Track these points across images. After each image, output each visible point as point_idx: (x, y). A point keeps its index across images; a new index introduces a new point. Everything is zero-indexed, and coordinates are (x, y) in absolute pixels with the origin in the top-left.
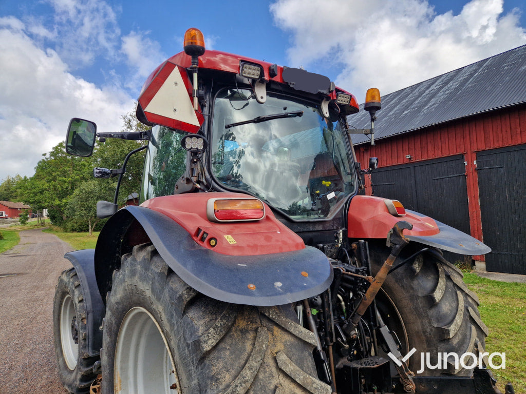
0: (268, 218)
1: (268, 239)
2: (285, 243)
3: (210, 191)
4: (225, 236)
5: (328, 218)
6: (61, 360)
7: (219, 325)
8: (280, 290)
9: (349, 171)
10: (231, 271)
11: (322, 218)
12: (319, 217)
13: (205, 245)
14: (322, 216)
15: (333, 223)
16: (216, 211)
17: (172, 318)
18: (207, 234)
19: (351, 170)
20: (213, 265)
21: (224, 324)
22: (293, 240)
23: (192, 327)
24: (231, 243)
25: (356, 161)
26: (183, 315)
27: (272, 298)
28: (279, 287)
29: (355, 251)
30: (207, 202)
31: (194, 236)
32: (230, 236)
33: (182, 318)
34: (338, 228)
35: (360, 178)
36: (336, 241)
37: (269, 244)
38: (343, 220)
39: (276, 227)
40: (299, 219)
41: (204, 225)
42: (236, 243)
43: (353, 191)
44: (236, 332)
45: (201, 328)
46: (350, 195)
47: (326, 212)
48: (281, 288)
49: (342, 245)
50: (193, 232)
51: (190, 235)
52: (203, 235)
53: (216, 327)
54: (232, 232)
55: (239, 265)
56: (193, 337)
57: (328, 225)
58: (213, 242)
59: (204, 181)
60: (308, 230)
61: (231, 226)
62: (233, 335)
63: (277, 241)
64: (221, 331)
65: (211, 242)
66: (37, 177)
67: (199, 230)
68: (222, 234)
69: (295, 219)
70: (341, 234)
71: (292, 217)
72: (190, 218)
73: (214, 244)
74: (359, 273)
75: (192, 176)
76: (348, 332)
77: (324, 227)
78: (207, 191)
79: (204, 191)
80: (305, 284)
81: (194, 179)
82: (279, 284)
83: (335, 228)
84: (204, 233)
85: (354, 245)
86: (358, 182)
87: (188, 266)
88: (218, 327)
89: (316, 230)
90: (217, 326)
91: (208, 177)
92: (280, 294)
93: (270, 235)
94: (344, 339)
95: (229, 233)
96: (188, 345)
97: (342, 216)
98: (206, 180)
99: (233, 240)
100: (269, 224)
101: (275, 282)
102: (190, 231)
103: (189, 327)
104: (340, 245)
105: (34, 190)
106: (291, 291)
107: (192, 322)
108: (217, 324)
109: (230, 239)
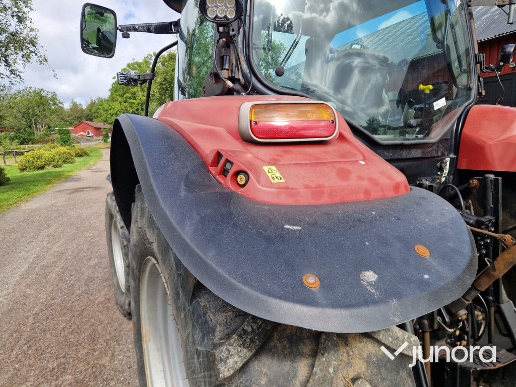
0: (341, 137)
1: (343, 174)
2: (374, 182)
3: (249, 94)
4: (266, 168)
5: (431, 139)
6: (115, 279)
7: (250, 329)
8: (373, 291)
9: (465, 67)
10: (269, 240)
11: (420, 139)
12: (416, 137)
13: (228, 182)
14: (420, 136)
15: (438, 147)
16: (253, 123)
17: (178, 298)
18: (232, 163)
19: (469, 66)
20: (235, 226)
21: (258, 329)
22: (390, 178)
23: (205, 323)
24: (276, 181)
25: (477, 52)
26: (192, 300)
27: (355, 311)
28: (370, 284)
29: (474, 191)
30: (239, 108)
31: (211, 166)
32: (273, 168)
33: (191, 303)
34: (443, 155)
35: (481, 79)
36: (439, 173)
37: (345, 184)
38: (451, 142)
39: (356, 152)
40: (389, 140)
41: (230, 146)
42: (283, 180)
43: (469, 99)
44: (280, 342)
45: (218, 328)
46: (466, 104)
47: (426, 129)
48: (375, 285)
49: (446, 179)
50: (210, 159)
51: (204, 165)
52: (225, 165)
53: (244, 334)
54: (279, 161)
55: (287, 227)
56: (206, 341)
57: (430, 149)
58: (241, 179)
59: (241, 77)
60: (400, 157)
61: (278, 150)
62: (275, 347)
63: (361, 178)
64: (252, 341)
65: (239, 178)
66: (112, 99)
67: (219, 155)
68: (259, 163)
69: (381, 139)
70: (448, 163)
71: (376, 137)
72: (211, 134)
73: (243, 183)
74: (483, 227)
75: (222, 69)
76: (453, 311)
77: (423, 153)
78: (244, 94)
79: (239, 93)
80: (426, 277)
81: (224, 74)
82: (370, 276)
83: (440, 154)
84: (227, 161)
85: (474, 182)
86: (478, 85)
87: (187, 228)
88: (248, 333)
89: (411, 156)
90: (246, 330)
91: (247, 71)
92: (375, 302)
93: (347, 166)
94: (447, 320)
95: (272, 162)
96: (198, 353)
97: (452, 136)
98: (243, 76)
99: (278, 174)
100: (345, 146)
101: (361, 272)
102: (204, 156)
103: (200, 322)
104: (443, 179)
105: (110, 112)
106: (399, 296)
107: (205, 314)
108: (246, 328)
109: (272, 173)
